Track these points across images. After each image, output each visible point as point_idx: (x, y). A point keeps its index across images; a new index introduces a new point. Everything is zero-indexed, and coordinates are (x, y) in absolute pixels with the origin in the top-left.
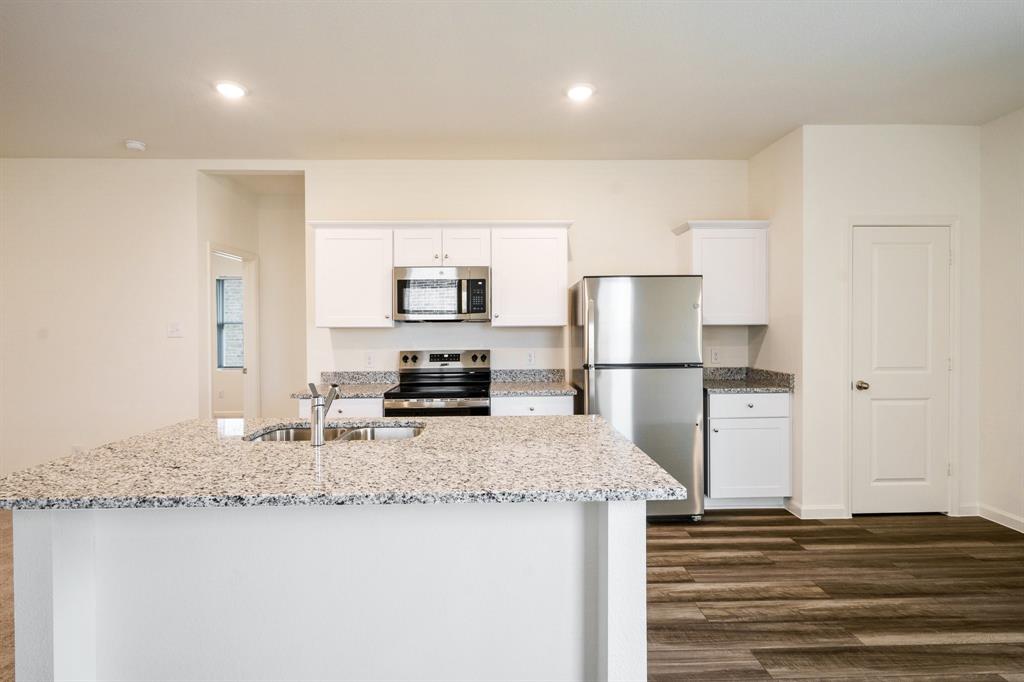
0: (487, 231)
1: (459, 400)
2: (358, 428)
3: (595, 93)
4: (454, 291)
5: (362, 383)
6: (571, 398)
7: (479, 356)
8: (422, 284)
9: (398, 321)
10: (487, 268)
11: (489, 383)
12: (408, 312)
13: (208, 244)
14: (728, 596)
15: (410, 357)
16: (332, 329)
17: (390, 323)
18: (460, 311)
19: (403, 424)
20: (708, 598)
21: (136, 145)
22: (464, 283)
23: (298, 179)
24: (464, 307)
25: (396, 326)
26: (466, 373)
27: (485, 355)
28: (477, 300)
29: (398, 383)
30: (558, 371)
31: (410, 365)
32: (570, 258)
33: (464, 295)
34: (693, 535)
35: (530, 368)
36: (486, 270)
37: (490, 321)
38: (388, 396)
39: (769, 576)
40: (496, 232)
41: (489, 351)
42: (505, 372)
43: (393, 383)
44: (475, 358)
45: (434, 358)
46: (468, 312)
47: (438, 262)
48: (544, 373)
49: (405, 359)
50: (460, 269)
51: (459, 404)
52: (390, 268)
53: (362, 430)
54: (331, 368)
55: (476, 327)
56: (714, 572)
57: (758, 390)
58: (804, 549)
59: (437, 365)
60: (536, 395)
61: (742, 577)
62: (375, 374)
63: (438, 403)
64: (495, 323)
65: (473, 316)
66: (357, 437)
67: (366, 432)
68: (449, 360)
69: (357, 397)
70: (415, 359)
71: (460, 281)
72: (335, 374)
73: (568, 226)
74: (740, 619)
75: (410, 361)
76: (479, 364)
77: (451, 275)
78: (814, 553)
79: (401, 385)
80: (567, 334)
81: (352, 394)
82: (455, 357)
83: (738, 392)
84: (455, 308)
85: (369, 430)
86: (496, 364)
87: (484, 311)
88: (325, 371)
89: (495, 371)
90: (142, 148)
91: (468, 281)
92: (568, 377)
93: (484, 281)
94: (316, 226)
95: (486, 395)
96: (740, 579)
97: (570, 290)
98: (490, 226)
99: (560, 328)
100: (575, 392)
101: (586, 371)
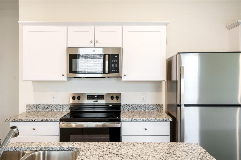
0: (121, 27)
1: (103, 123)
2: (35, 151)
4: (101, 61)
5: (49, 111)
6: (169, 123)
7: (115, 97)
8: (86, 57)
9: (69, 78)
10: (120, 48)
11: (120, 112)
12: (75, 72)
15: (76, 97)
16: (33, 81)
17: (64, 79)
18: (104, 72)
19: (65, 149)
22: (107, 57)
24: (107, 69)
26: (107, 106)
27: (118, 97)
28: (114, 66)
30: (159, 105)
31: (76, 101)
32: (167, 43)
33: (107, 63)
35: (144, 103)
36: (119, 49)
37: (121, 77)
38: (62, 120)
40: (125, 27)
41: (120, 94)
42: (129, 105)
43: (66, 111)
44: (112, 98)
45: (90, 97)
46: (109, 73)
47: (92, 45)
48: (151, 106)
49: (74, 98)
50: (105, 49)
51: (104, 125)
52: (65, 49)
53: (36, 153)
54: (32, 102)
55: (113, 80)
59: (91, 102)
60: (148, 121)
62: (57, 106)
63: (91, 125)
64: (124, 79)
65: (112, 75)
67: (39, 154)
68: (98, 99)
69: (44, 121)
70: (79, 98)
71: (104, 56)
72: (35, 106)
73: (166, 24)
75: (76, 99)
76: (115, 101)
77: (100, 52)
79: (71, 112)
80: (164, 86)
81: (41, 119)
82: (101, 97)
84: (101, 70)
85: (42, 152)
86: (124, 101)
87: (118, 72)
88: (29, 104)
89: (124, 105)
91: (109, 55)
92: (164, 108)
93: (118, 55)
94: (23, 24)
95: (119, 120)
97: (166, 60)
98: (122, 24)
99: (160, 82)
100: (171, 119)
101: (179, 108)
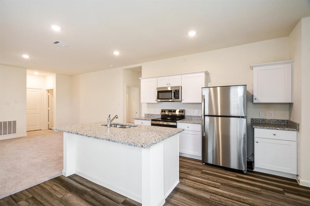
0: (181, 76)
3: (197, 33)
5: (153, 117)
6: (200, 125)
7: (181, 111)
13: (125, 85)
14: (226, 196)
16: (147, 103)
17: (156, 102)
18: (172, 99)
20: (218, 194)
21: (111, 66)
23: (141, 68)
24: (173, 97)
25: (158, 103)
28: (177, 96)
29: (161, 117)
31: (164, 113)
33: (173, 94)
34: (237, 177)
37: (181, 101)
38: (152, 120)
39: (253, 197)
40: (183, 76)
41: (185, 110)
42: (189, 116)
45: (169, 111)
46: (174, 99)
49: (162, 111)
50: (172, 87)
56: (231, 189)
57: (278, 129)
58: (285, 194)
60: (189, 123)
61: (240, 193)
62: (156, 115)
66: (125, 128)
68: (173, 112)
69: (145, 120)
70: (165, 111)
71: (172, 90)
72: (147, 114)
73: (205, 72)
74: (222, 203)
76: (181, 113)
78: (288, 197)
83: (268, 129)
87: (179, 99)
88: (145, 114)
89: (186, 116)
90: (112, 66)
91: (174, 90)
93: (179, 90)
95: (175, 122)
96: (238, 193)
98: (181, 74)
